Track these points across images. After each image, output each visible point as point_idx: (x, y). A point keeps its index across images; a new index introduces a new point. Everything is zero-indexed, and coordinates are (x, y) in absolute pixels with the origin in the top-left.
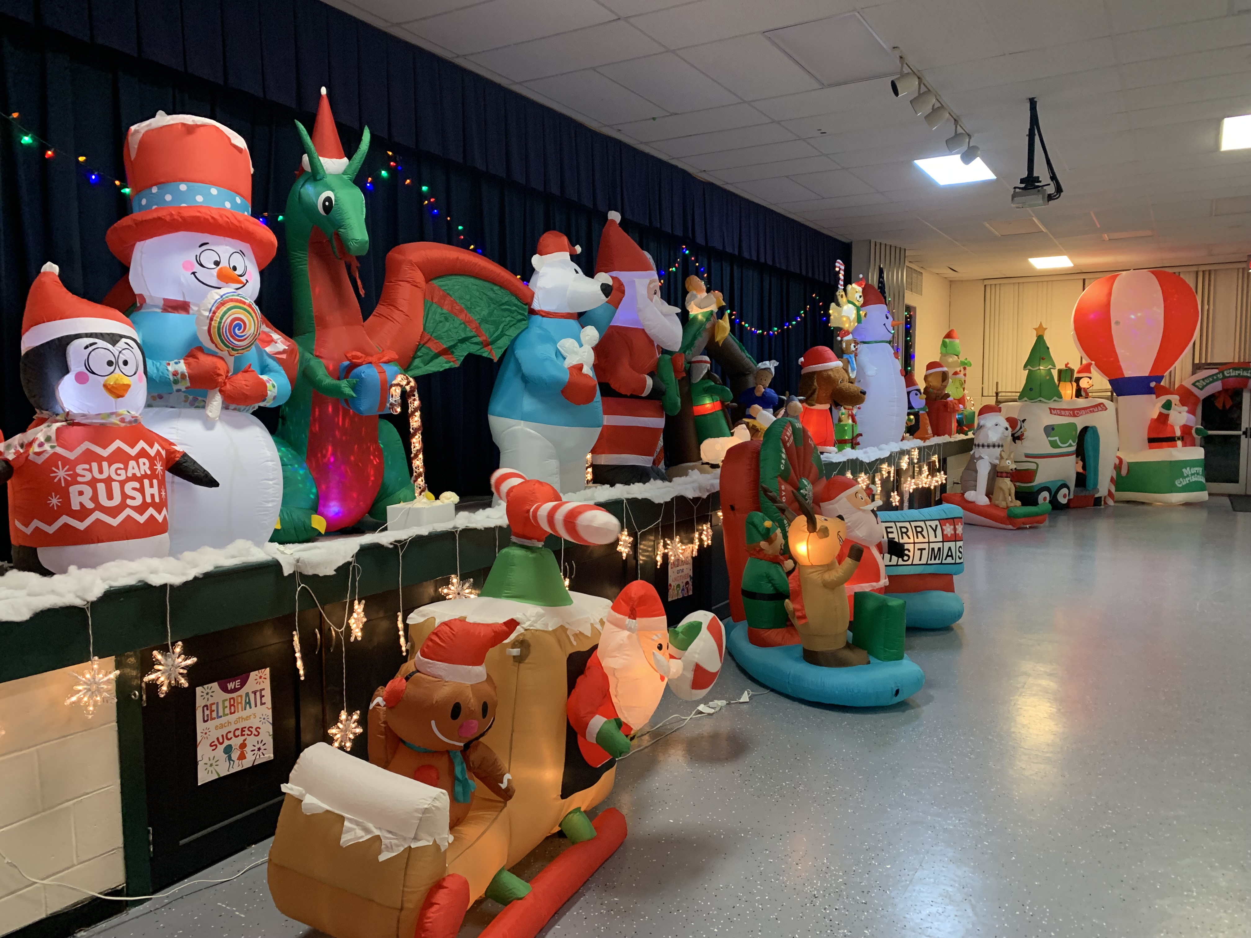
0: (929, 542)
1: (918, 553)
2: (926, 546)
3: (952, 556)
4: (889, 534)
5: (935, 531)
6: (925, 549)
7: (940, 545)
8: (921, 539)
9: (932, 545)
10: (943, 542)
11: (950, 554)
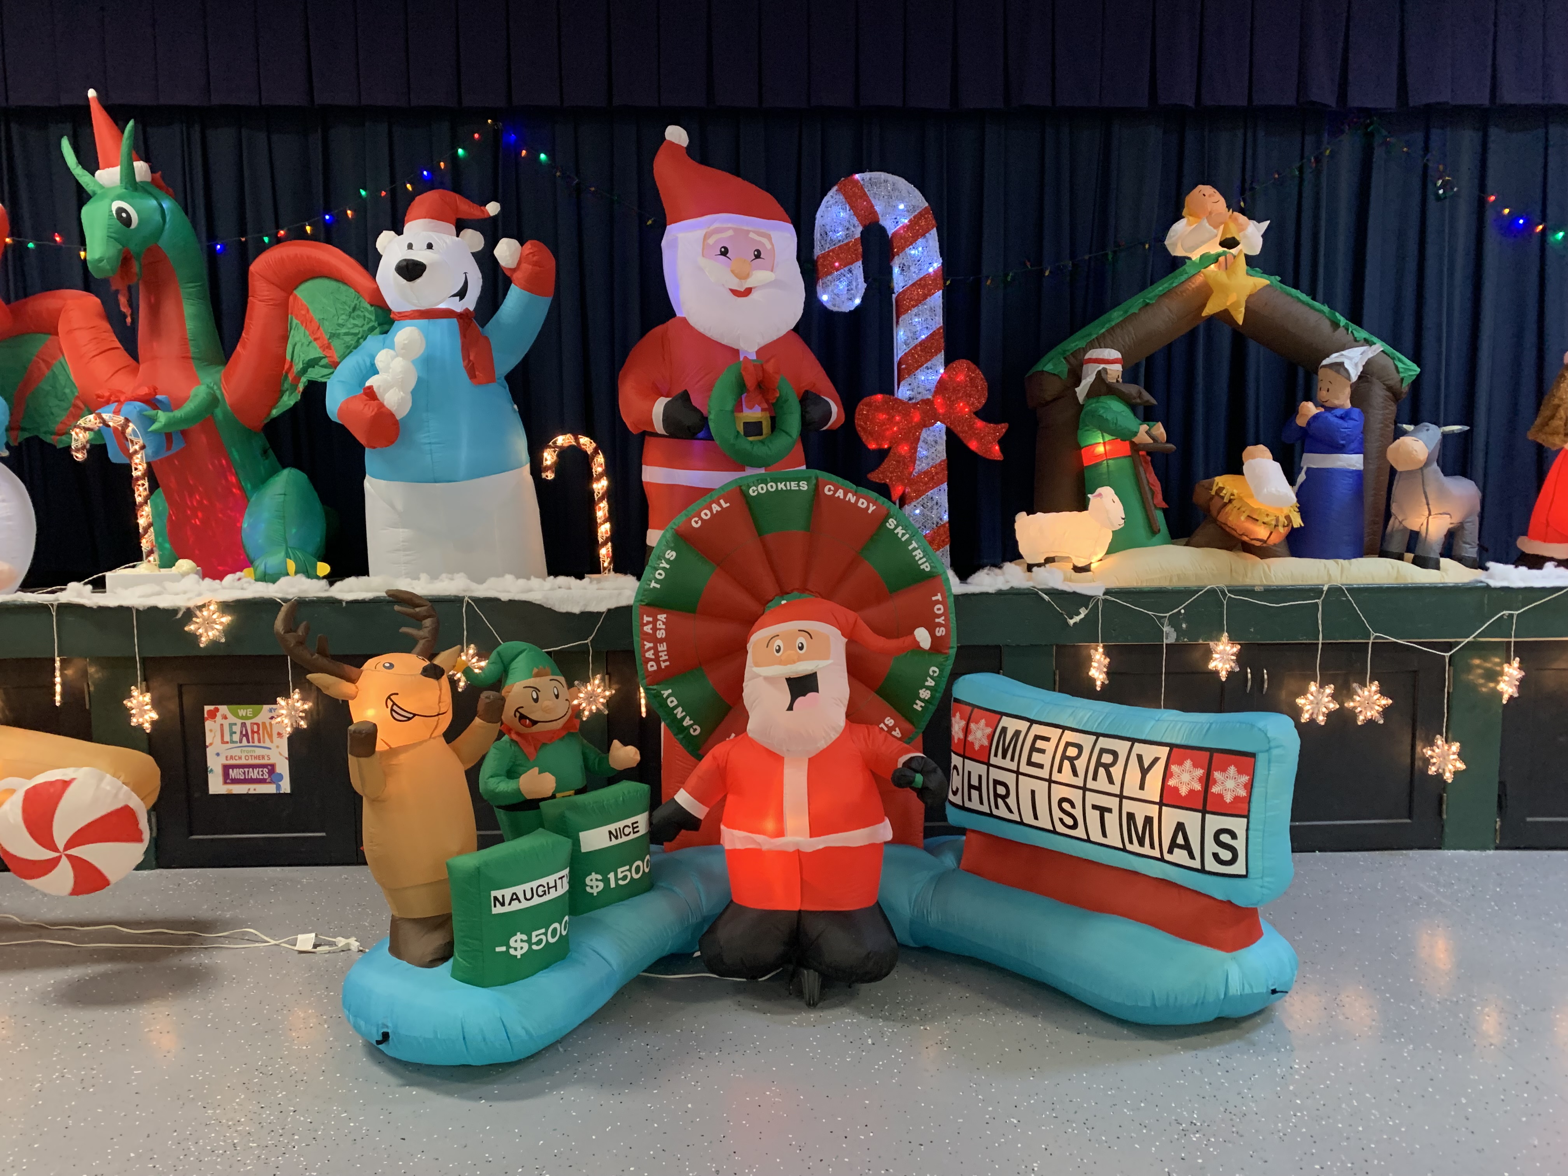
0: (1121, 797)
1: (1093, 816)
2: (1113, 803)
3: (1187, 847)
4: (1035, 754)
5: (1144, 772)
6: (1110, 810)
7: (1153, 811)
8: (1102, 783)
9: (1128, 806)
10: (1161, 804)
11: (1180, 840)
